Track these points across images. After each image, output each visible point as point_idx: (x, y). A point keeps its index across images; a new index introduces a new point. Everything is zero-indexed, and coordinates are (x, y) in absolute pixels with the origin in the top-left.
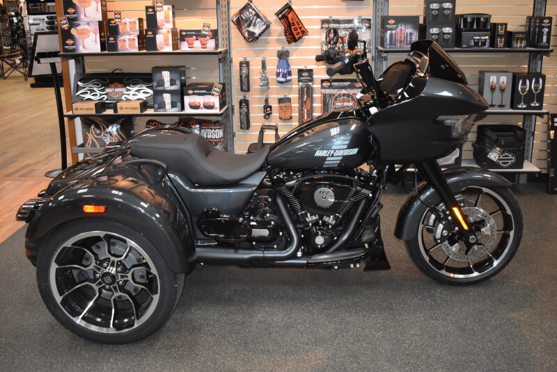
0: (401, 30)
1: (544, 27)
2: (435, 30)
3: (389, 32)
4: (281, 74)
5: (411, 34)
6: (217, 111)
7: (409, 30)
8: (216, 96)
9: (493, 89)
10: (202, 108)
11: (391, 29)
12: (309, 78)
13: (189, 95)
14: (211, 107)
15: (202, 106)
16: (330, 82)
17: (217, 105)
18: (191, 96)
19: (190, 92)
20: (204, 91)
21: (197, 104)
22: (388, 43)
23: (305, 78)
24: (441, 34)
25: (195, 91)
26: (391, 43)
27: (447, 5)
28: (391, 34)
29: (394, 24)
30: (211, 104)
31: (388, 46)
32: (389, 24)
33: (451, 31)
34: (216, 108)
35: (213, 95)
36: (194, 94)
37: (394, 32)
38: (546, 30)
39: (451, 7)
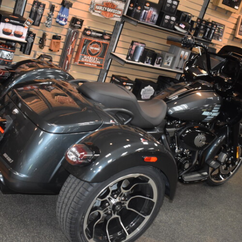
0: (151, 11)
1: (208, 28)
2: (167, 17)
3: (144, 11)
4: (64, 19)
5: (155, 15)
6: (23, 40)
7: (154, 13)
8: (27, 28)
9: (181, 58)
10: (12, 35)
11: (146, 10)
12: (80, 26)
13: (5, 22)
14: (19, 36)
15: (13, 33)
16: (91, 32)
17: (25, 35)
18: (7, 24)
19: (7, 20)
20: (18, 22)
21: (10, 31)
22: (142, 17)
23: (78, 25)
24: (170, 20)
25: (12, 21)
26: (143, 19)
27: (175, 3)
28: (145, 13)
29: (148, 7)
30: (21, 34)
31: (141, 20)
32: (146, 6)
33: (174, 20)
34: (23, 37)
35: (24, 26)
36: (9, 22)
37: (147, 11)
38: (208, 30)
39: (176, 4)
